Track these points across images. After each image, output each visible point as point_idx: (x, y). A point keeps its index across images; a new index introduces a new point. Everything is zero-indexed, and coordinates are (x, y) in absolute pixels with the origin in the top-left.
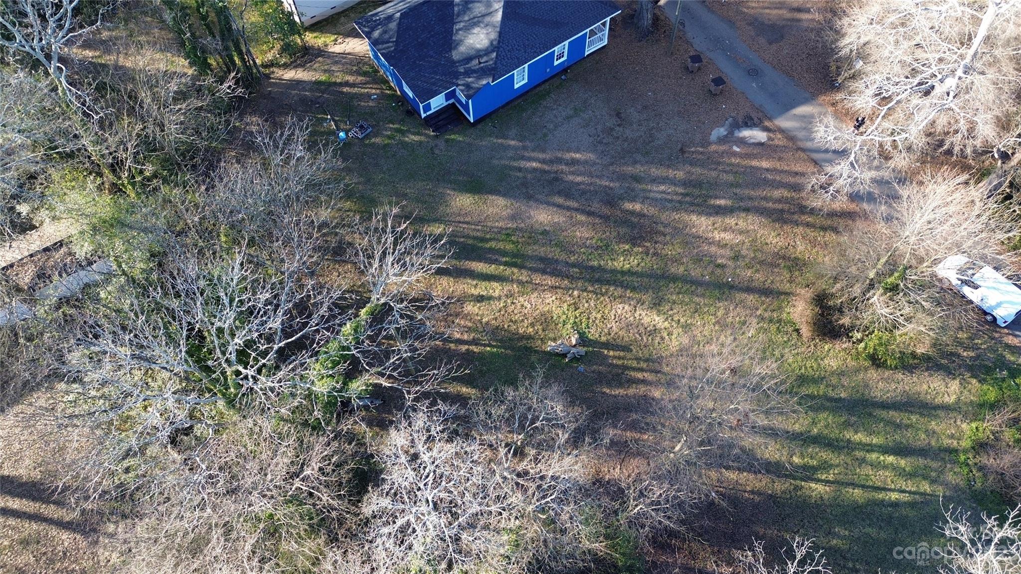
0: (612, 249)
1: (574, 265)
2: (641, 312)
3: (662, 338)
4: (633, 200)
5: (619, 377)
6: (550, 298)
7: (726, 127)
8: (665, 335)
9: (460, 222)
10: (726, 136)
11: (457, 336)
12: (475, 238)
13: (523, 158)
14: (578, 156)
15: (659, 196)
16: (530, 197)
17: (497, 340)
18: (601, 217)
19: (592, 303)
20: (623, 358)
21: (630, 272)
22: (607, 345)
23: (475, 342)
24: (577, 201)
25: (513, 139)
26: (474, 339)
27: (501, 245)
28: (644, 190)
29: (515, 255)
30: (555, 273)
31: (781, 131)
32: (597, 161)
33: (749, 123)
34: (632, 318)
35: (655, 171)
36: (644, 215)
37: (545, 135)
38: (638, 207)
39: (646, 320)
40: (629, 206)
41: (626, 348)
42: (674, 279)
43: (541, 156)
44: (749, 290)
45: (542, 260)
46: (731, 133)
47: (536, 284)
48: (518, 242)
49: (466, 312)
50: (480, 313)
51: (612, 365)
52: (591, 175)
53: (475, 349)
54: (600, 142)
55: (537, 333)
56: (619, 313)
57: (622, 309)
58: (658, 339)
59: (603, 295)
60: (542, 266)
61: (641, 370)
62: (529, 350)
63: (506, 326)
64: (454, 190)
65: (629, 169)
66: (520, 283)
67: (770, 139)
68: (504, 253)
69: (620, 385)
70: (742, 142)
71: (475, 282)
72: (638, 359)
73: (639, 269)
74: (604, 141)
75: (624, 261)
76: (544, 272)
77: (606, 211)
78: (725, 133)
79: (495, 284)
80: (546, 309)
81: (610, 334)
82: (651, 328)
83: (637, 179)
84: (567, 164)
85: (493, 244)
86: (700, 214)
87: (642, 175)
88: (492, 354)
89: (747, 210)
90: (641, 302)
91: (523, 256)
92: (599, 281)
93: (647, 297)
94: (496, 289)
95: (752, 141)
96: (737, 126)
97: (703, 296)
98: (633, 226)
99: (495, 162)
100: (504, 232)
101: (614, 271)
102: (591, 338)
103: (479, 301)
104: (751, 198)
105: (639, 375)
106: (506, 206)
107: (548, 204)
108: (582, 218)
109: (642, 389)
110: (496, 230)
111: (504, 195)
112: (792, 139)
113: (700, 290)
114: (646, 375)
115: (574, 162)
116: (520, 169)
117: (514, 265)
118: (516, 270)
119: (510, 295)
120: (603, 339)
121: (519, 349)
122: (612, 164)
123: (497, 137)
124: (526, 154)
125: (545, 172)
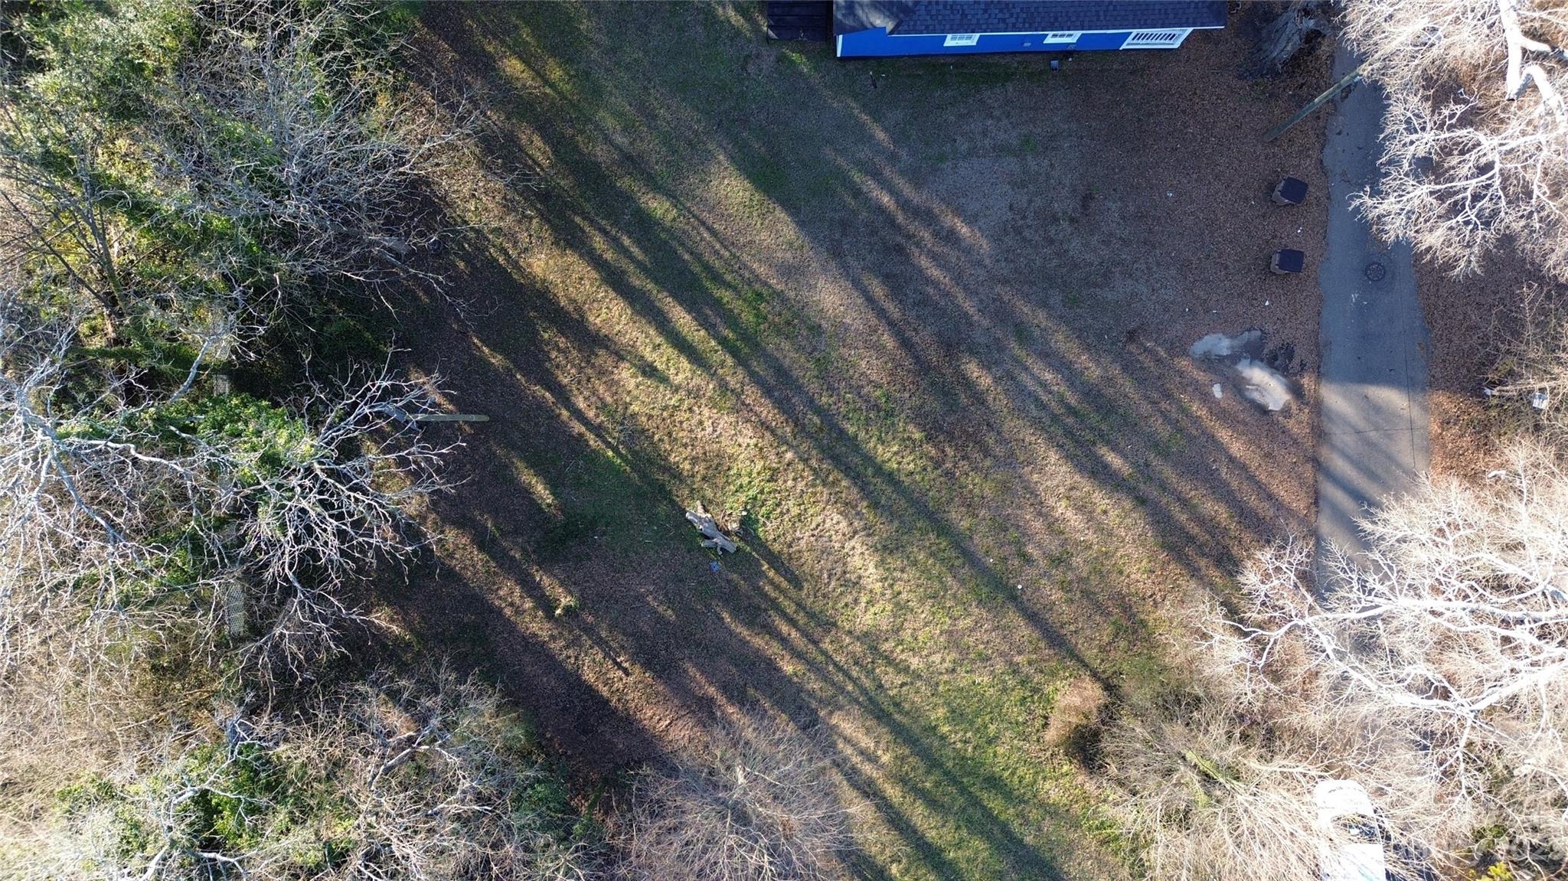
0: (893, 424)
1: (819, 411)
2: (858, 546)
3: (856, 601)
4: (986, 365)
5: (755, 613)
6: (748, 437)
7: (1236, 342)
8: (864, 599)
9: (703, 223)
10: (1221, 359)
11: (581, 404)
12: (707, 268)
13: (876, 175)
14: (964, 230)
15: (1031, 385)
16: (836, 253)
17: (630, 449)
18: (917, 359)
19: (801, 485)
20: (782, 591)
21: (891, 478)
22: (774, 559)
23: (598, 430)
24: (903, 311)
25: (886, 130)
26: (600, 426)
27: (737, 306)
28: (1017, 361)
29: (746, 337)
30: (783, 405)
31: (1318, 408)
32: (987, 261)
33: (1279, 361)
34: (837, 545)
35: (1062, 342)
36: (983, 402)
37: (942, 158)
38: (984, 380)
39: (856, 561)
40: (973, 369)
41: (796, 582)
42: (943, 529)
43: (908, 191)
44: (1033, 618)
45: (782, 373)
46: (1235, 358)
47: (743, 403)
48: (765, 318)
49: (616, 377)
50: (635, 393)
51: (759, 590)
52: (958, 279)
53: (593, 441)
54: (1018, 231)
55: (693, 476)
56: (827, 526)
57: (835, 522)
58: (849, 599)
59: (824, 485)
60: (772, 382)
61: (793, 623)
62: (663, 493)
63: (656, 437)
64: (732, 159)
65: (1025, 309)
66: (723, 386)
67: (1286, 412)
68: (732, 321)
69: (750, 624)
70: (1237, 386)
71: (658, 340)
72: (800, 606)
73: (907, 481)
74: (1026, 233)
75: (896, 453)
76: (768, 392)
77: (933, 356)
78: (1225, 352)
79: (685, 364)
80: (730, 451)
81: (790, 546)
82: (853, 577)
83: (1022, 333)
84: (936, 234)
85: (726, 295)
86: (1069, 457)
87: (1037, 333)
88: (609, 463)
89: (1141, 501)
90: (869, 530)
91: (756, 347)
92: (837, 460)
93: (885, 529)
94: (682, 371)
95: (1256, 396)
96: (1255, 353)
97: (963, 582)
98: (952, 407)
99: (828, 152)
100: (757, 286)
101: (869, 459)
102: (761, 535)
103: (644, 374)
104: (1163, 487)
105: (785, 628)
106: (791, 244)
107: (857, 284)
108: (888, 341)
109: (773, 649)
110: (747, 275)
111: (801, 224)
112: (1320, 434)
113: (965, 571)
114: (794, 634)
115: (950, 237)
116: (857, 193)
117: (734, 352)
118: (730, 361)
119: (696, 394)
120: (776, 547)
121: (652, 483)
122: (1005, 282)
123: (864, 107)
124: (887, 172)
125: (891, 222)
